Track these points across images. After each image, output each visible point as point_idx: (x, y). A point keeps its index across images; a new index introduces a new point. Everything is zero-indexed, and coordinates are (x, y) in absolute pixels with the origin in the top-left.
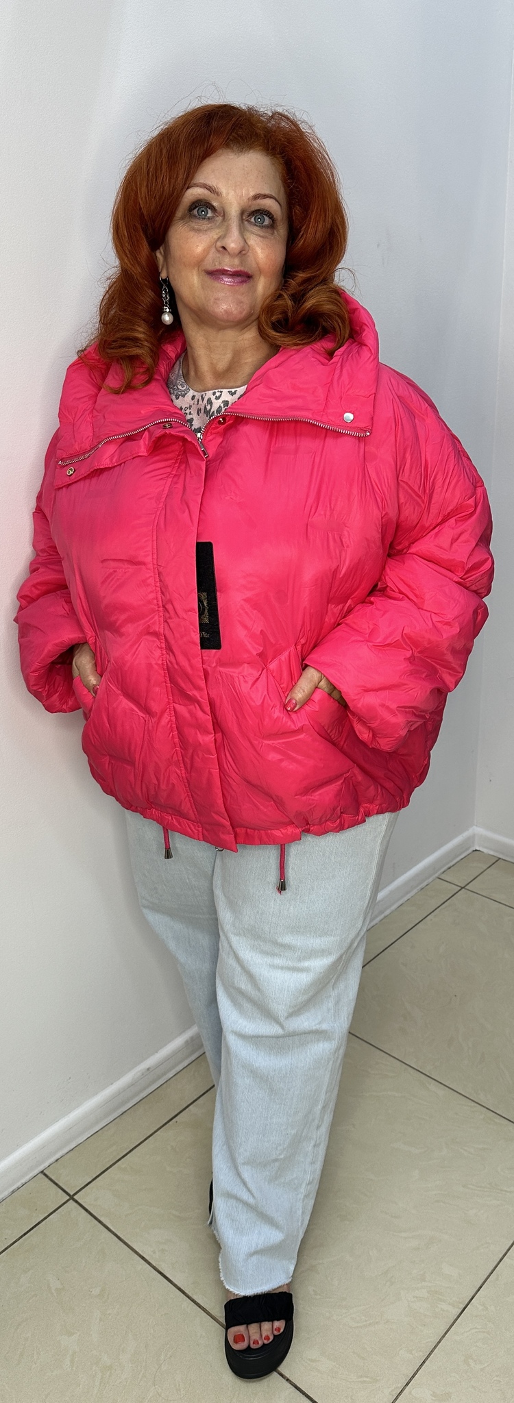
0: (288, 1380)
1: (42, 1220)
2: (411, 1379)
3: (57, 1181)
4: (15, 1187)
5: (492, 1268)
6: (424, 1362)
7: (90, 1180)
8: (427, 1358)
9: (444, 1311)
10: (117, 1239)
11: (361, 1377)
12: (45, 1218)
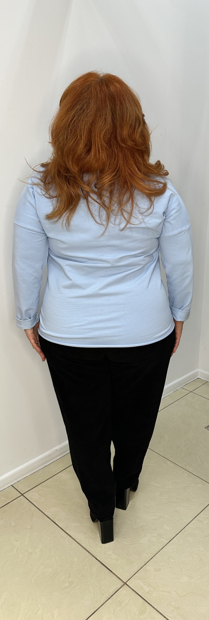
0: (99, 561)
1: (11, 501)
2: (146, 563)
3: (17, 489)
5: (183, 527)
6: (152, 558)
7: (30, 489)
8: (154, 557)
9: (162, 541)
10: (38, 510)
11: (127, 561)
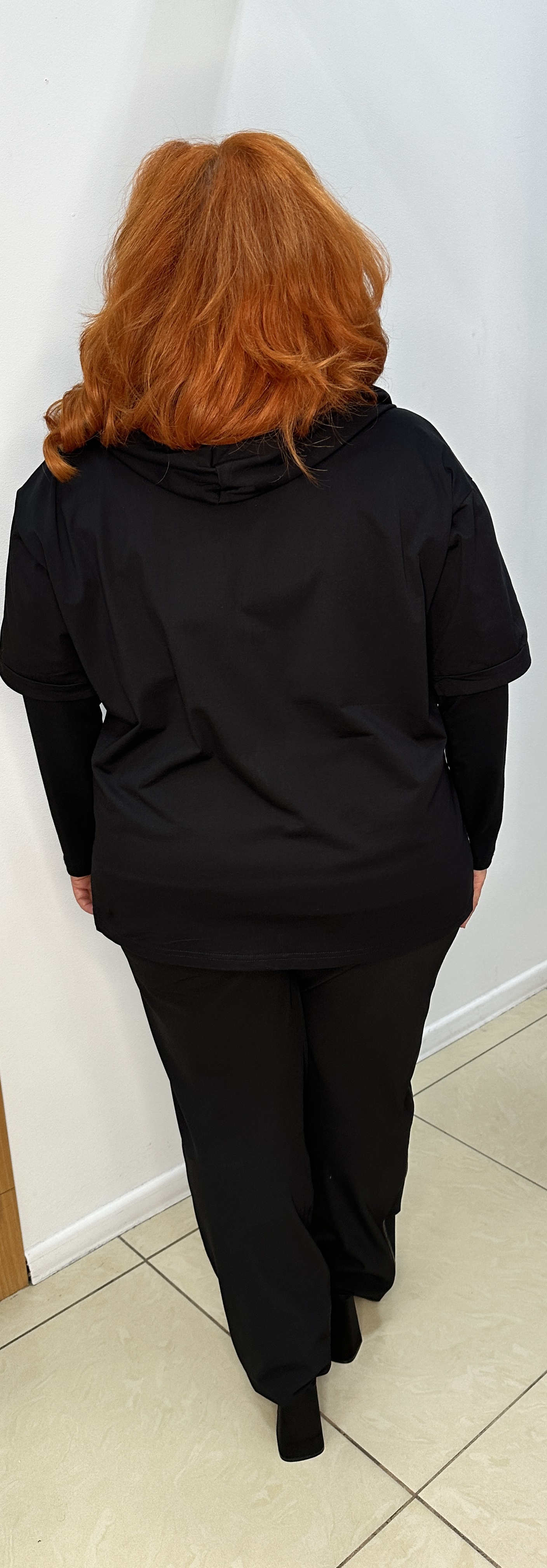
1: (116, 1279)
2: (469, 1444)
3: (133, 1246)
4: (91, 1248)
6: (485, 1430)
7: (165, 1246)
8: (488, 1427)
9: (510, 1385)
10: (187, 1300)
12: (119, 1277)
